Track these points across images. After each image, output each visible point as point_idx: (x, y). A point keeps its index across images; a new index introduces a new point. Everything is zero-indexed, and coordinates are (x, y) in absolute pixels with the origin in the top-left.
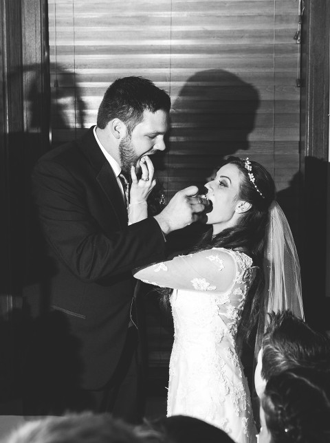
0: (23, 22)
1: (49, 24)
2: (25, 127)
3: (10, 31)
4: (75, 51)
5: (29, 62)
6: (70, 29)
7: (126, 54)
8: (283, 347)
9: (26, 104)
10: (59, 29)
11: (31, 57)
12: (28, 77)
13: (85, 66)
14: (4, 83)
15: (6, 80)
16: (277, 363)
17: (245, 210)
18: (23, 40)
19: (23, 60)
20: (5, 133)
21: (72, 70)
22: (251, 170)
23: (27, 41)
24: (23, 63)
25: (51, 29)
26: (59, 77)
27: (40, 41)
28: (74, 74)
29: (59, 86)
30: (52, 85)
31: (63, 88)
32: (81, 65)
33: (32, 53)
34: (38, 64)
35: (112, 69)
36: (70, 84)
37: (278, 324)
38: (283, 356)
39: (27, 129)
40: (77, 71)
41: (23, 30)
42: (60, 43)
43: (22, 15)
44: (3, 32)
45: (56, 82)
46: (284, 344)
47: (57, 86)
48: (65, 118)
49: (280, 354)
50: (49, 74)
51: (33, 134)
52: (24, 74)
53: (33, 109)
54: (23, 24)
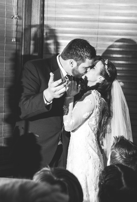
0: (32, 5)
1: (45, 7)
2: (31, 53)
3: (26, 9)
4: (56, 19)
5: (34, 24)
6: (54, 9)
7: (78, 22)
8: (119, 150)
9: (32, 42)
10: (49, 9)
11: (35, 22)
12: (33, 30)
13: (60, 26)
14: (22, 32)
15: (23, 31)
16: (116, 157)
17: (101, 80)
18: (32, 13)
19: (32, 22)
20: (22, 55)
21: (54, 28)
22: (107, 64)
23: (34, 14)
24: (32, 24)
25: (45, 9)
26: (48, 31)
27: (39, 14)
28: (55, 30)
29: (48, 35)
30: (45, 34)
31: (50, 36)
32: (58, 26)
33: (36, 20)
34: (38, 25)
35: (72, 28)
36: (53, 34)
37: (118, 141)
38: (119, 154)
39: (32, 54)
40: (56, 28)
41: (32, 9)
42: (49, 16)
43: (32, 2)
44: (23, 9)
45: (47, 33)
46: (119, 149)
47: (47, 35)
48: (50, 49)
49: (117, 154)
50: (44, 30)
51: (34, 56)
52: (32, 29)
53: (35, 45)
54: (32, 6)
